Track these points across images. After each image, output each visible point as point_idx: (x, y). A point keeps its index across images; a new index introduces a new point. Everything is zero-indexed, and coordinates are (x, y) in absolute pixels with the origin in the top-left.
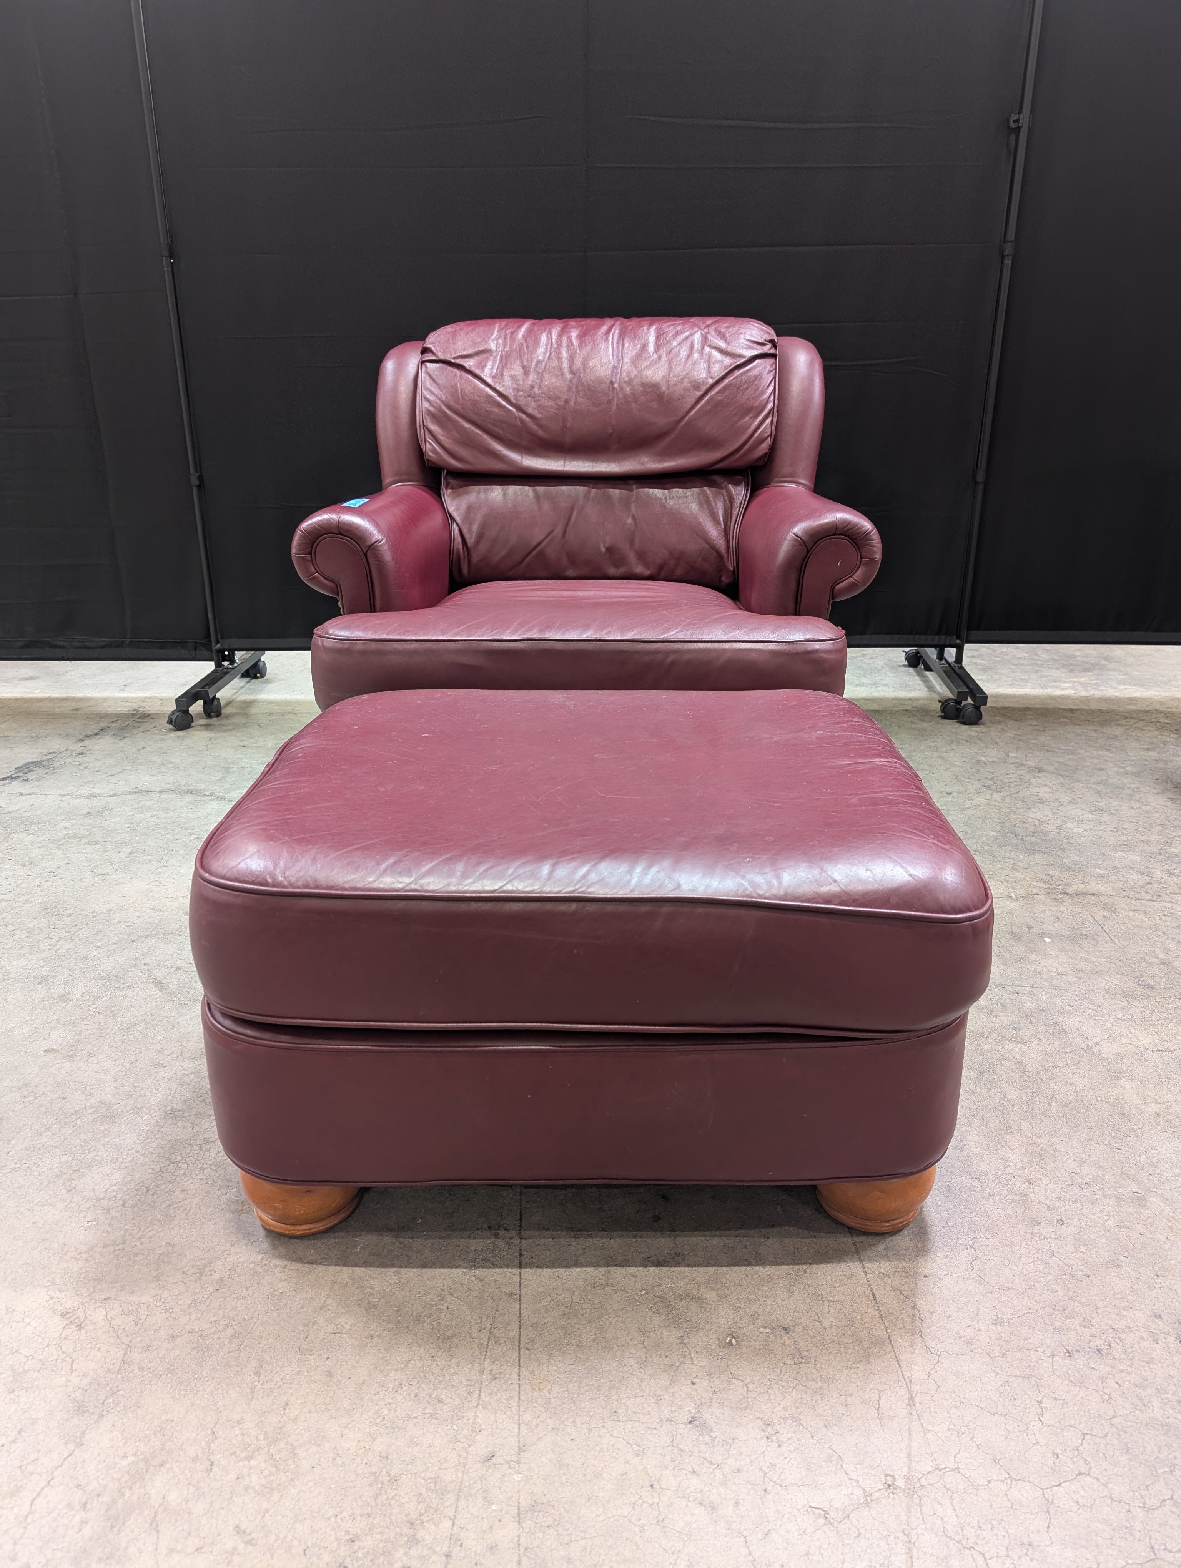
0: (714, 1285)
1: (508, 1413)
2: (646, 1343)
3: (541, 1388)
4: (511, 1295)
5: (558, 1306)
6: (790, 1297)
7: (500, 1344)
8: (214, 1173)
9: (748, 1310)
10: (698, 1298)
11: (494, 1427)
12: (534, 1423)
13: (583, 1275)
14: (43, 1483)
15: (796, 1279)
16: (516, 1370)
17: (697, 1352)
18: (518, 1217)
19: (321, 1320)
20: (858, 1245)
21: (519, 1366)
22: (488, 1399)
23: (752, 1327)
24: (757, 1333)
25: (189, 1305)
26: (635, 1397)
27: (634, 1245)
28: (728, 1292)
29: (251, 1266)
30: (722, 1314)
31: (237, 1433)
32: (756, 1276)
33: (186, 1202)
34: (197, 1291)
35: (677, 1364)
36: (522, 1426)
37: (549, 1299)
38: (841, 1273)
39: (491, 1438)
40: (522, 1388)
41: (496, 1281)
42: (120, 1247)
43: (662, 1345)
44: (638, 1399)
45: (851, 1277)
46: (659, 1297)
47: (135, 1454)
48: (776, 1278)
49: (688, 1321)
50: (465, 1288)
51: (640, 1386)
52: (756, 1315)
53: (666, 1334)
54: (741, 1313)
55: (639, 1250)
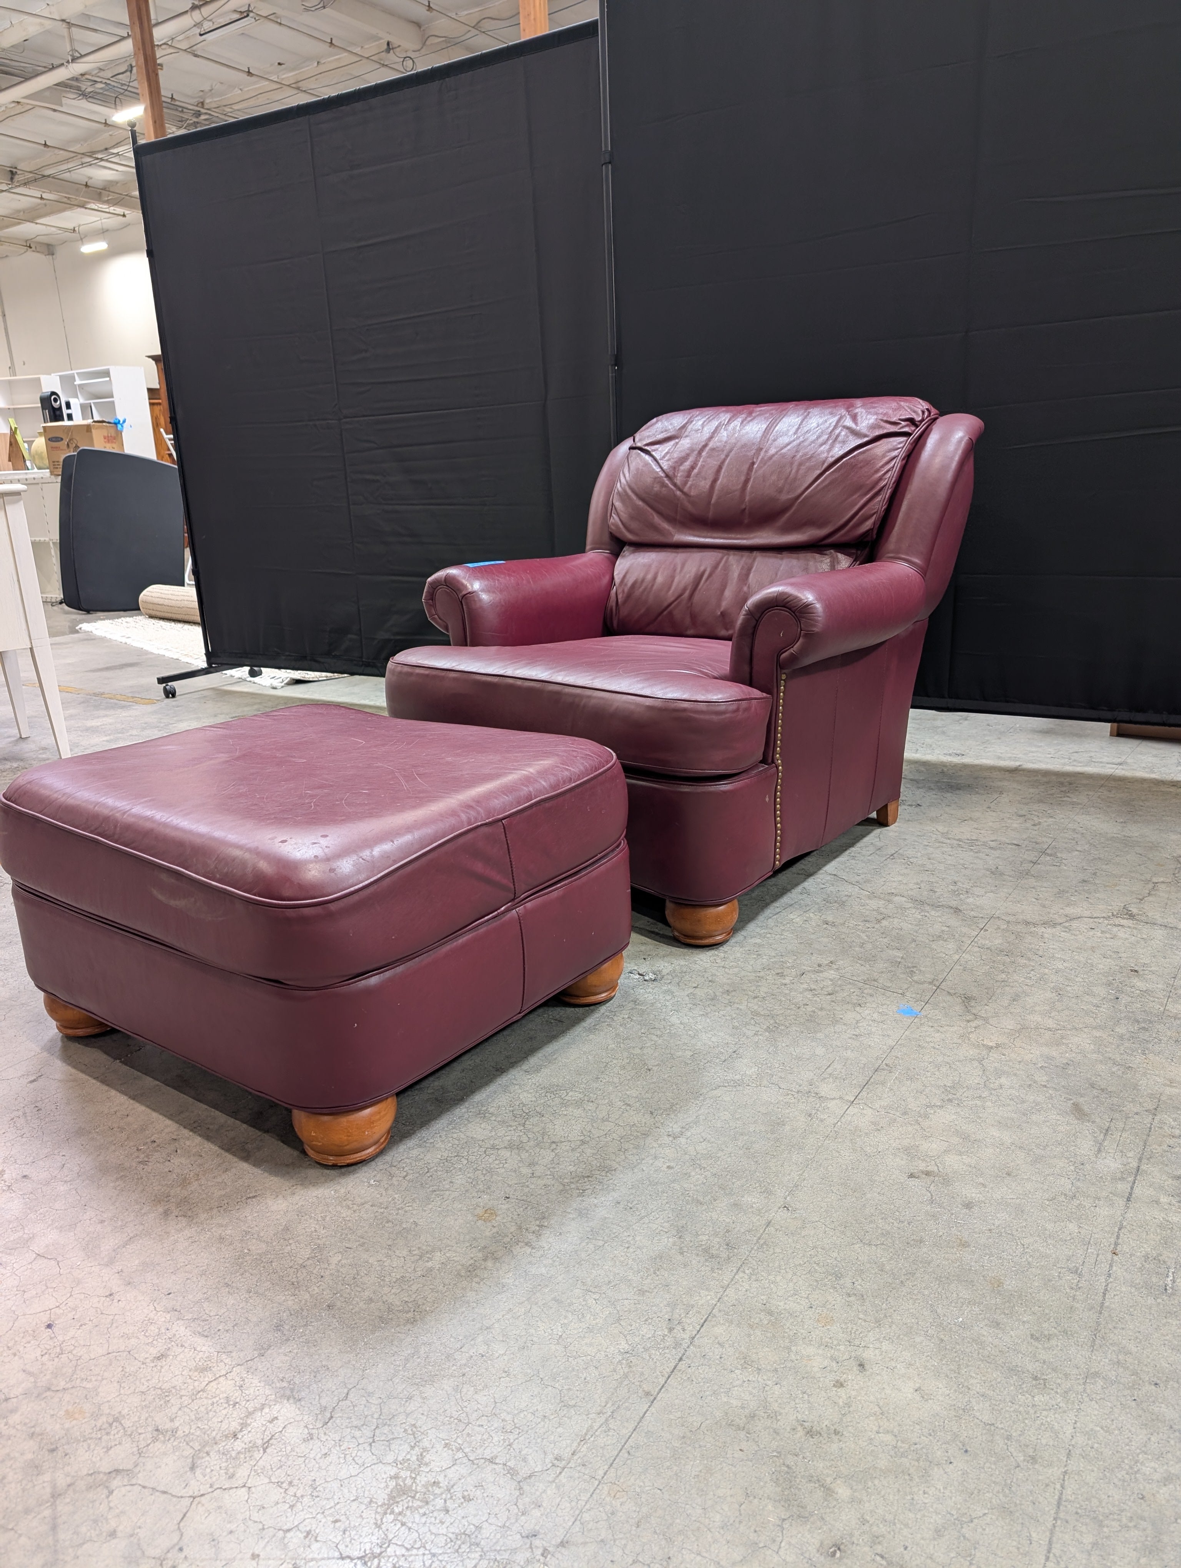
0: (854, 1484)
1: (573, 1504)
2: (743, 1506)
3: (617, 1496)
4: (648, 1394)
5: (683, 1426)
6: (934, 1539)
7: (608, 1435)
8: (482, 1176)
9: (875, 1528)
10: (829, 1489)
11: (553, 1509)
12: (590, 1526)
13: (727, 1407)
14: (224, 1372)
15: (954, 1524)
16: (606, 1467)
17: (790, 1544)
18: (702, 1321)
19: (480, 1339)
20: (1059, 1522)
21: (611, 1465)
22: (564, 1481)
23: (867, 1549)
24: (869, 1559)
25: (397, 1279)
26: (698, 1554)
27: (797, 1401)
28: (865, 1499)
29: (460, 1267)
30: (844, 1518)
31: (363, 1403)
32: (909, 1497)
33: (447, 1193)
34: (409, 1270)
35: (761, 1545)
36: (578, 1523)
37: (679, 1414)
38: (1015, 1543)
39: (544, 1517)
40: (600, 1487)
41: (642, 1374)
42: (382, 1210)
43: (758, 1517)
44: (699, 1558)
45: (1025, 1554)
46: (788, 1467)
47: (289, 1382)
48: (931, 1510)
49: (802, 1507)
50: (612, 1367)
51: (710, 1546)
52: (881, 1539)
53: (770, 1507)
54: (865, 1527)
55: (799, 1409)
